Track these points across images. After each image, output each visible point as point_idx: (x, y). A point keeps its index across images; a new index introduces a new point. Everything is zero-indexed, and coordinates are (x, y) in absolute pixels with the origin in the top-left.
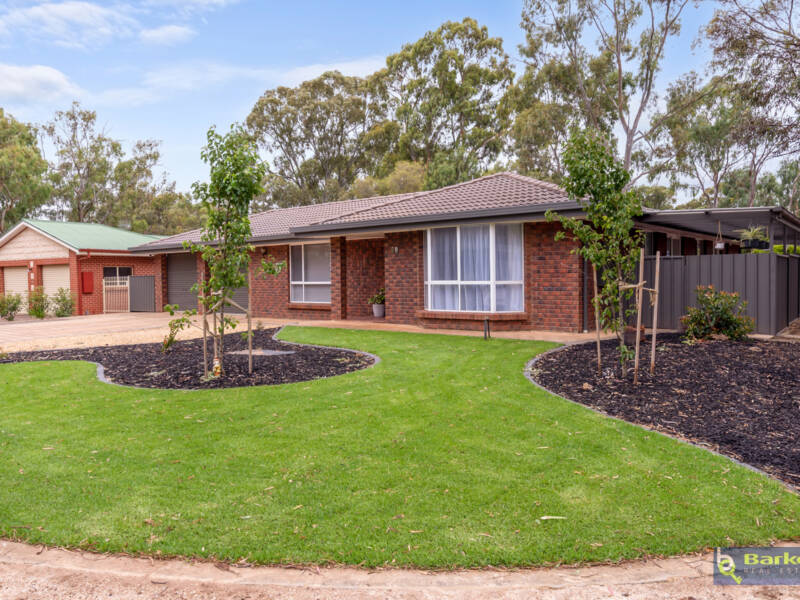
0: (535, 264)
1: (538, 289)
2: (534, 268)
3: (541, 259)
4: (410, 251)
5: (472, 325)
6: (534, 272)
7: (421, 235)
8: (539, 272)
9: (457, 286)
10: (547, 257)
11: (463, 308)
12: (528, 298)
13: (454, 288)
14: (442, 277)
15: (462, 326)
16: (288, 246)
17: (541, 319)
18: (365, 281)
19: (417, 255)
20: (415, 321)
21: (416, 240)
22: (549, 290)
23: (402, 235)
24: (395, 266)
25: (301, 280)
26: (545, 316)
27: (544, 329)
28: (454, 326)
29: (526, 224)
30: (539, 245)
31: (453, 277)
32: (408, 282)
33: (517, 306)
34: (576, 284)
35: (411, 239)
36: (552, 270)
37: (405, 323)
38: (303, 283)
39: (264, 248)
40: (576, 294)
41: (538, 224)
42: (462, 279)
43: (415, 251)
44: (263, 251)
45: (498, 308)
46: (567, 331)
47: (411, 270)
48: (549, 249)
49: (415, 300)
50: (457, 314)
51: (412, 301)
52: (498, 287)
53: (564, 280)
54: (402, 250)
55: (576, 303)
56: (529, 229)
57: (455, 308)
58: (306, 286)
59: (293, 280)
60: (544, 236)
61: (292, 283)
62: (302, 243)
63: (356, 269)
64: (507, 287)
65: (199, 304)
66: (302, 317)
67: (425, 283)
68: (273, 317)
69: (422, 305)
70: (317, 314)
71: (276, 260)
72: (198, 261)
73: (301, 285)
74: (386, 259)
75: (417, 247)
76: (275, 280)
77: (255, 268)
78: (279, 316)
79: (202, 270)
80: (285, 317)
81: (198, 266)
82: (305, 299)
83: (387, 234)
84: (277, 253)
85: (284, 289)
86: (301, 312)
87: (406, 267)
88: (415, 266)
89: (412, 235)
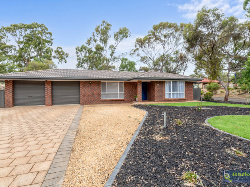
3: (187, 88)
5: (182, 101)
6: (186, 90)
12: (185, 95)
13: (177, 93)
16: (100, 82)
17: (188, 99)
19: (163, 86)
21: (164, 83)
22: (189, 94)
24: (158, 89)
25: (106, 92)
31: (177, 91)
32: (161, 92)
33: (183, 97)
36: (189, 90)
37: (160, 102)
38: (107, 93)
41: (187, 82)
43: (163, 85)
44: (90, 83)
48: (189, 86)
51: (162, 96)
54: (160, 85)
60: (188, 84)
61: (102, 93)
62: (107, 81)
63: (128, 89)
64: (181, 93)
65: (46, 102)
66: (107, 103)
67: (165, 92)
68: (94, 104)
69: (165, 97)
70: (113, 102)
71: (95, 86)
72: (46, 85)
73: (106, 94)
74: (155, 87)
75: (163, 84)
76: (95, 92)
77: (84, 88)
78: (96, 104)
79: (48, 88)
80: (99, 104)
81: (46, 87)
82: (108, 98)
83: (156, 81)
84: (96, 84)
85: (99, 95)
86: (107, 102)
87: (161, 89)
88: (163, 89)
89: (162, 82)
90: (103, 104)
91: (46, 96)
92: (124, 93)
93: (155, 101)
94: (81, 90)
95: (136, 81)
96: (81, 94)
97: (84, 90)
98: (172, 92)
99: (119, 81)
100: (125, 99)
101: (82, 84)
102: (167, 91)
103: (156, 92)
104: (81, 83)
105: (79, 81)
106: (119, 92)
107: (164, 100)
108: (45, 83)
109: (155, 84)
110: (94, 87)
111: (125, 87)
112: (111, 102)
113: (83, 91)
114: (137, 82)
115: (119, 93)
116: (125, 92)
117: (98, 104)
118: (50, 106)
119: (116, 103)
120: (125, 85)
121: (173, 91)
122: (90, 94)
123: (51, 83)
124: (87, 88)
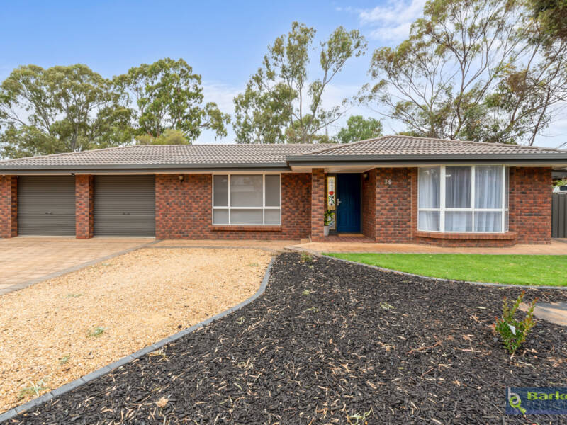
0: (517, 196)
1: (520, 215)
2: (517, 200)
3: (523, 193)
4: (404, 183)
5: (490, 243)
6: (517, 202)
8: (521, 202)
10: (528, 192)
13: (469, 214)
16: (211, 174)
17: (522, 236)
19: (411, 186)
20: (409, 241)
21: (411, 174)
22: (529, 215)
23: (396, 171)
24: (388, 195)
25: (227, 205)
26: (526, 234)
27: (525, 243)
28: (474, 244)
30: (522, 183)
31: (469, 205)
32: (401, 209)
33: (502, 230)
34: (550, 212)
35: (405, 174)
36: (532, 202)
37: (397, 242)
38: (229, 207)
39: (182, 175)
40: (549, 218)
41: (522, 168)
43: (409, 184)
44: (181, 178)
46: (543, 244)
47: (406, 199)
48: (529, 187)
49: (408, 223)
50: (482, 235)
51: (405, 224)
53: (540, 208)
54: (397, 183)
56: (512, 172)
58: (232, 211)
59: (216, 205)
60: (526, 177)
61: (214, 207)
62: (229, 173)
63: (295, 196)
64: (488, 214)
65: (78, 228)
66: (228, 238)
67: (419, 209)
68: (191, 239)
69: (415, 227)
70: (247, 234)
71: (196, 187)
72: (77, 185)
73: (227, 210)
74: (378, 190)
75: (411, 180)
76: (194, 205)
77: (166, 194)
78: (198, 238)
79: (83, 193)
80: (206, 238)
81: (77, 190)
82: (231, 222)
83: (378, 169)
84: (197, 181)
85: (206, 213)
86: (227, 234)
87: (399, 196)
88: (410, 196)
89: (407, 171)
90: (218, 239)
91: (77, 214)
92: (280, 208)
93: (374, 240)
94: (157, 199)
95: (307, 168)
96: (157, 209)
97: (167, 200)
98: (443, 209)
99: (264, 173)
100: (284, 227)
101: (161, 182)
102: (424, 204)
103: (378, 208)
104: (157, 179)
105: (154, 175)
106: (266, 205)
107: (411, 235)
108: (77, 180)
109: (378, 178)
110: (193, 190)
111: (283, 189)
112: (240, 234)
113: (163, 201)
114: (309, 175)
115: (264, 207)
116: (283, 204)
117: (201, 239)
118: (85, 238)
119: (254, 238)
120: (283, 184)
121: (449, 204)
122: (182, 211)
123: (87, 180)
124: (173, 194)
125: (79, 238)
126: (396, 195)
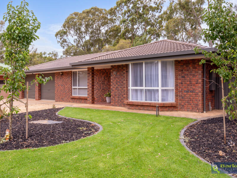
0: (180, 79)
1: (182, 92)
2: (179, 81)
3: (183, 77)
4: (122, 73)
6: (179, 83)
7: (127, 66)
8: (182, 83)
9: (143, 89)
10: (186, 76)
11: (146, 100)
12: (176, 96)
13: (141, 90)
14: (136, 86)
15: (146, 108)
16: (71, 72)
17: (183, 106)
18: (103, 87)
20: (124, 105)
21: (125, 68)
22: (187, 92)
23: (119, 66)
24: (115, 80)
25: (77, 86)
26: (185, 104)
27: (184, 110)
28: (142, 108)
29: (176, 61)
30: (182, 70)
31: (142, 85)
32: (121, 88)
33: (171, 99)
34: (200, 89)
35: (122, 68)
36: (188, 83)
37: (119, 106)
38: (77, 87)
39: (61, 72)
40: (200, 94)
41: (182, 60)
42: (146, 86)
43: (124, 73)
44: (61, 74)
45: (163, 100)
46: (196, 112)
47: (123, 82)
48: (187, 73)
49: (124, 96)
50: (143, 103)
51: (123, 96)
52: (163, 90)
53: (194, 87)
54: (118, 73)
55: (200, 98)
56: (177, 63)
57: (142, 100)
58: (79, 89)
59: (73, 86)
60: (184, 66)
61: (73, 87)
62: (77, 71)
63: (99, 82)
64: (167, 90)
65: (36, 96)
68: (65, 102)
71: (66, 77)
73: (77, 88)
74: (112, 77)
76: (66, 86)
77: (58, 81)
78: (67, 102)
80: (70, 102)
82: (78, 94)
83: (112, 66)
84: (67, 75)
85: (69, 90)
87: (120, 81)
88: (124, 80)
89: (123, 66)
90: (73, 102)
91: (35, 90)
93: (110, 105)
94: (55, 83)
96: (55, 88)
101: (56, 76)
103: (112, 87)
105: (55, 73)
109: (111, 71)
110: (66, 79)
112: (80, 100)
113: (57, 84)
122: (62, 89)
124: (60, 81)
125: (36, 100)
126: (119, 80)
